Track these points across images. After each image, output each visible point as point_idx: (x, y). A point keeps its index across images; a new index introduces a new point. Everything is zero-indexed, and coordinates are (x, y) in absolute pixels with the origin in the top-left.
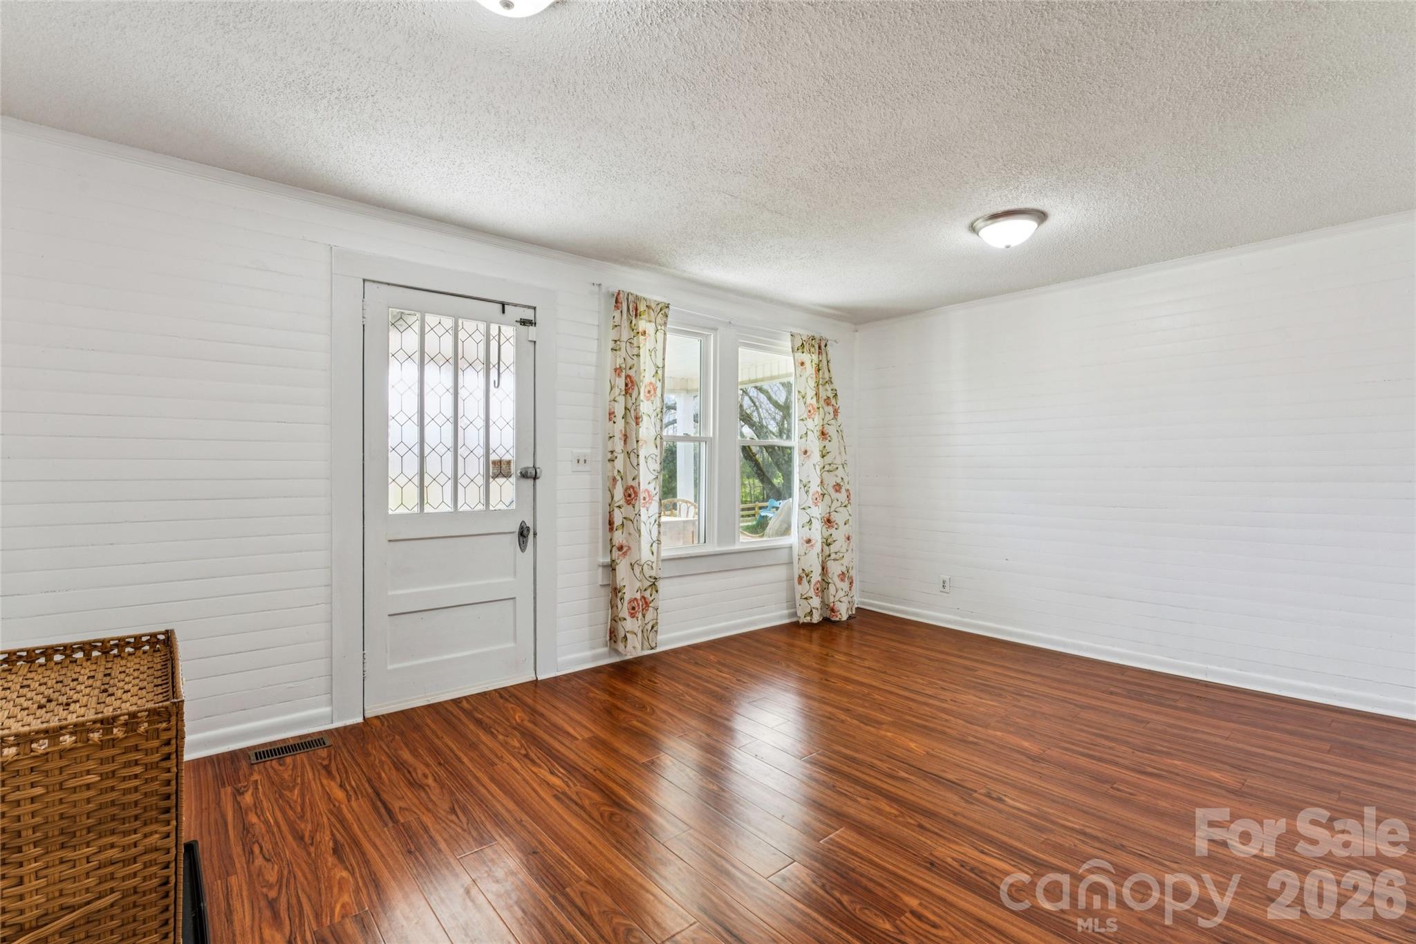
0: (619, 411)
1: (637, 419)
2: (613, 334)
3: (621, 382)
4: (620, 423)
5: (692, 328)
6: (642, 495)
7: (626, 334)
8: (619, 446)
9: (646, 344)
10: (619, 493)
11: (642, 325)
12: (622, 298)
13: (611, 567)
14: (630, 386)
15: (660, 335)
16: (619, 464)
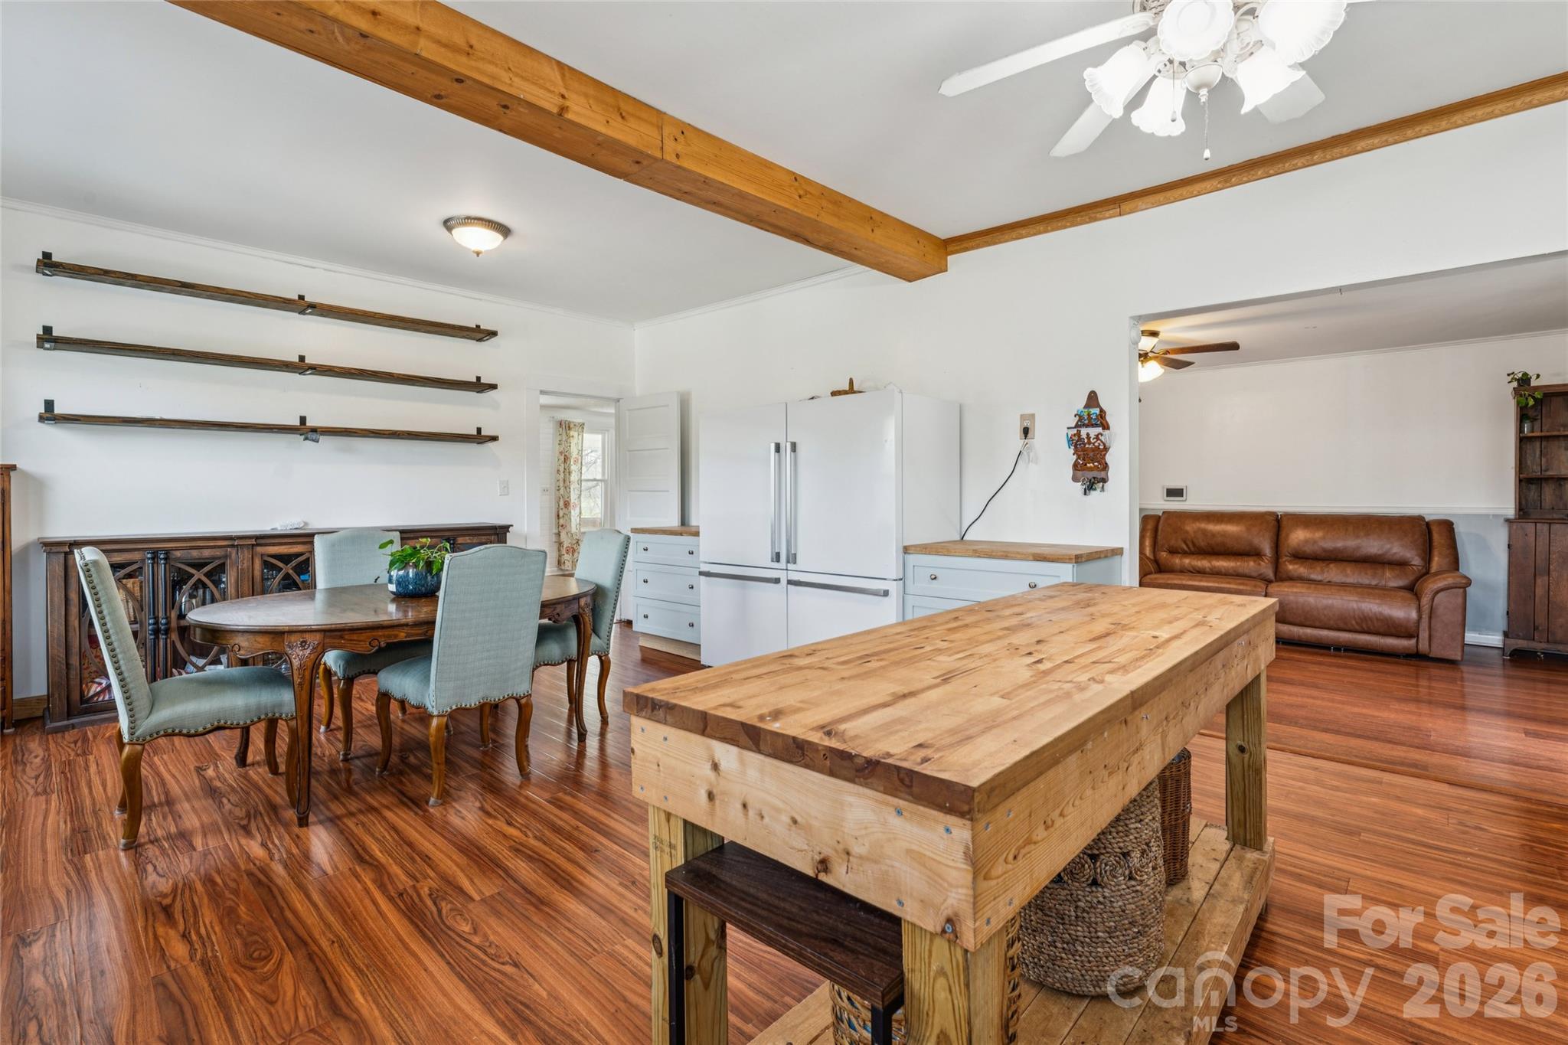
0: (562, 469)
1: (570, 473)
2: (559, 438)
3: (562, 458)
4: (562, 475)
5: (594, 431)
6: (572, 505)
7: (564, 437)
8: (561, 484)
9: (573, 442)
10: (562, 504)
11: (572, 433)
12: (563, 423)
13: (558, 534)
14: (566, 459)
15: (580, 437)
16: (562, 491)
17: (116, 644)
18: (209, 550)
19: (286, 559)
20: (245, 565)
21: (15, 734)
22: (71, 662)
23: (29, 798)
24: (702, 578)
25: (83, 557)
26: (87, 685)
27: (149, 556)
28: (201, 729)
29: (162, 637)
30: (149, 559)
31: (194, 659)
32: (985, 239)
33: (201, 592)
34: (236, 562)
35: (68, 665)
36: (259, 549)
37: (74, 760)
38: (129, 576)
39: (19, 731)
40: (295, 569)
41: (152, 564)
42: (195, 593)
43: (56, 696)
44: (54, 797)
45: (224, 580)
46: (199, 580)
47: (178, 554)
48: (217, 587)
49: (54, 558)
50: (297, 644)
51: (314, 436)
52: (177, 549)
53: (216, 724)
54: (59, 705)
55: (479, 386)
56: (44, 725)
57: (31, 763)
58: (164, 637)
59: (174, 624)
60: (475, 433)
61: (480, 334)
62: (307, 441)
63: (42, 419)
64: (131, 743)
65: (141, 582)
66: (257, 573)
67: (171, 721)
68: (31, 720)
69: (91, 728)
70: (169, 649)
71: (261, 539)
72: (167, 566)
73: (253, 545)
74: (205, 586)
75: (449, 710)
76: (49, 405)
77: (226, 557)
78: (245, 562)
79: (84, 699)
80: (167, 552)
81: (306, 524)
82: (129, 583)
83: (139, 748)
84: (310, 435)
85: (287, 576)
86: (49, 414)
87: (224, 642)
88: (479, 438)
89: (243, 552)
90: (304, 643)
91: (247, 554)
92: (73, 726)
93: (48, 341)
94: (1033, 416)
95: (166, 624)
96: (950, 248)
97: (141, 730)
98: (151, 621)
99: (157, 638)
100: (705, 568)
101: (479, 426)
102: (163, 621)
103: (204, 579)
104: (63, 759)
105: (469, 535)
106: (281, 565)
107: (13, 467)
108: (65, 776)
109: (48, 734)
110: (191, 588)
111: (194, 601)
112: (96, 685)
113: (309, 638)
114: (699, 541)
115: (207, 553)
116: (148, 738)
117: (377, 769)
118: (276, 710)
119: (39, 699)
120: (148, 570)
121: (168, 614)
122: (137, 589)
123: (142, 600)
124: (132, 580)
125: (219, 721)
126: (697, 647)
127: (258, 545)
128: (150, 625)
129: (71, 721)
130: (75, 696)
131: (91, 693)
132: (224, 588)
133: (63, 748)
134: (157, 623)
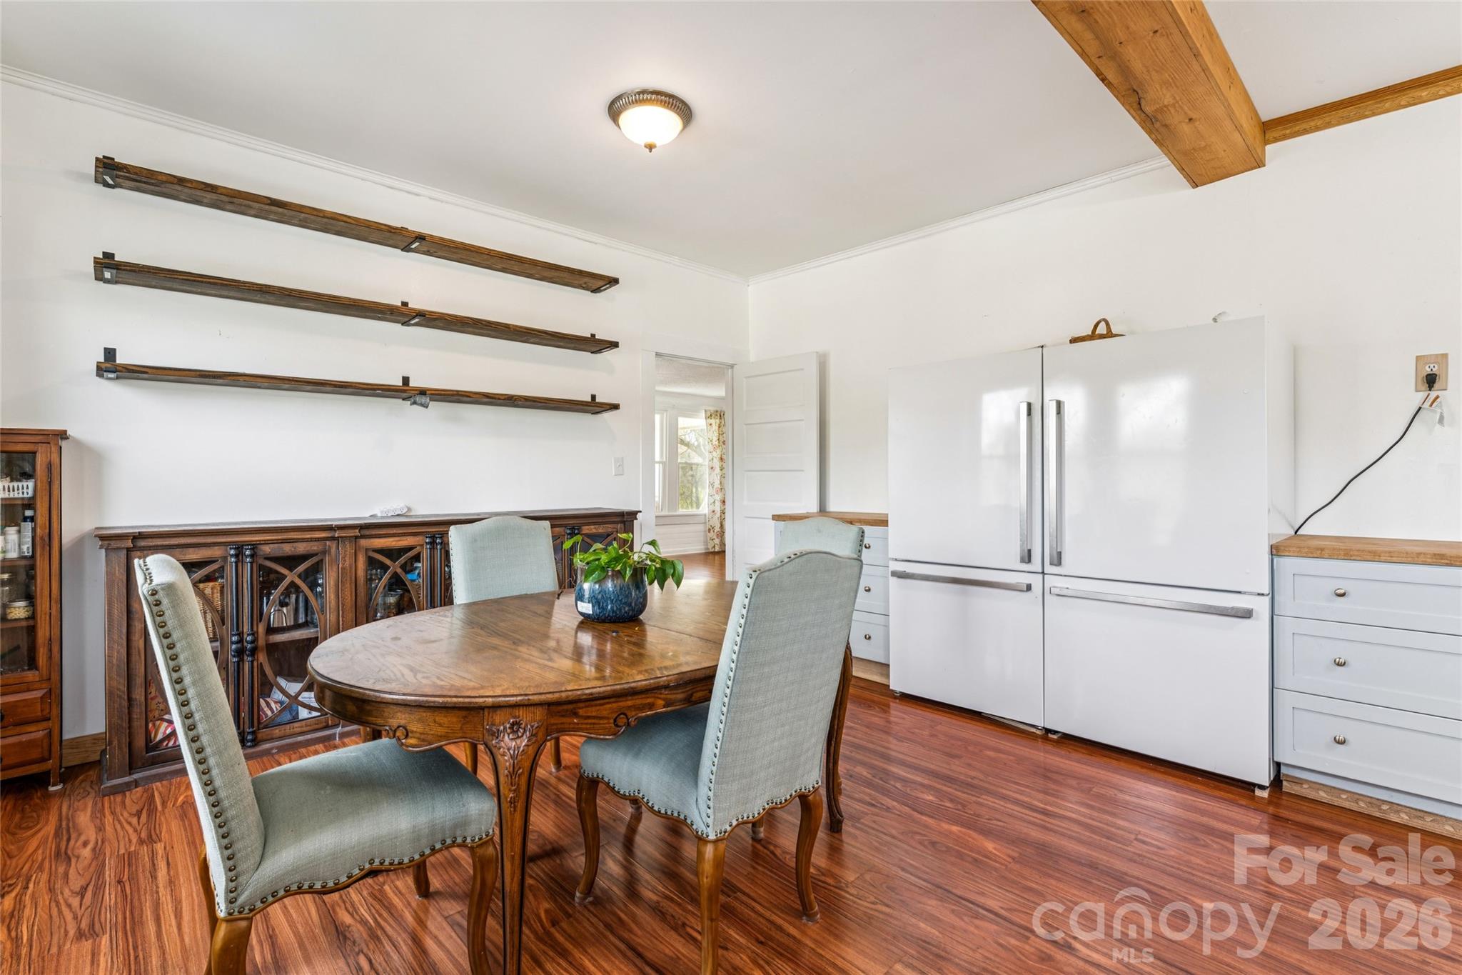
17: (205, 740)
18: (304, 544)
19: (392, 554)
20: (347, 564)
21: (61, 794)
22: (134, 696)
23: (68, 945)
24: (895, 579)
25: (148, 577)
26: (154, 725)
27: (232, 552)
28: (343, 879)
29: (248, 659)
30: (232, 556)
31: (282, 682)
32: (1341, 113)
33: (293, 597)
34: (337, 559)
35: (130, 699)
36: (363, 542)
37: (136, 853)
38: (208, 578)
39: (69, 786)
40: (403, 567)
41: (236, 563)
42: (287, 600)
43: (115, 743)
44: (105, 940)
45: (320, 581)
46: (292, 584)
47: (267, 549)
48: (312, 591)
49: (113, 556)
50: (505, 728)
51: (423, 399)
52: (266, 543)
53: (367, 866)
54: (118, 756)
55: (595, 345)
56: (100, 781)
57: (78, 857)
58: (250, 659)
59: (261, 642)
60: (590, 400)
61: (597, 283)
62: (415, 406)
63: (101, 371)
64: (230, 919)
65: (222, 587)
66: (361, 573)
67: (295, 870)
68: (85, 767)
69: (158, 784)
70: (255, 674)
71: (367, 529)
72: (255, 565)
73: (356, 537)
74: (297, 589)
75: (729, 829)
76: (110, 354)
77: (324, 552)
78: (347, 559)
79: (151, 746)
80: (254, 546)
81: (409, 509)
82: (208, 588)
83: (243, 924)
84: (418, 399)
85: (395, 575)
86: (110, 366)
87: (380, 721)
88: (593, 407)
89: (345, 546)
90: (515, 727)
91: (349, 548)
92: (136, 783)
93: (108, 267)
94: (1445, 356)
95: (252, 642)
96: (1270, 135)
97: (247, 893)
98: (234, 639)
99: (241, 660)
100: (900, 567)
101: (594, 393)
102: (249, 638)
103: (299, 582)
104: (122, 851)
105: (594, 524)
106: (388, 562)
107: (63, 435)
108: (123, 890)
109: (104, 796)
110: (282, 594)
111: (285, 610)
112: (165, 724)
113: (525, 716)
114: (887, 532)
115: (301, 548)
116: (259, 905)
117: (578, 894)
118: (458, 833)
119: (95, 738)
120: (230, 571)
121: (255, 629)
122: (217, 596)
123: (223, 610)
124: (211, 584)
125: (371, 862)
126: (884, 667)
127: (363, 537)
128: (233, 643)
129: (135, 776)
130: (140, 742)
131: (160, 736)
132: (321, 593)
133: (122, 827)
134: (241, 641)
